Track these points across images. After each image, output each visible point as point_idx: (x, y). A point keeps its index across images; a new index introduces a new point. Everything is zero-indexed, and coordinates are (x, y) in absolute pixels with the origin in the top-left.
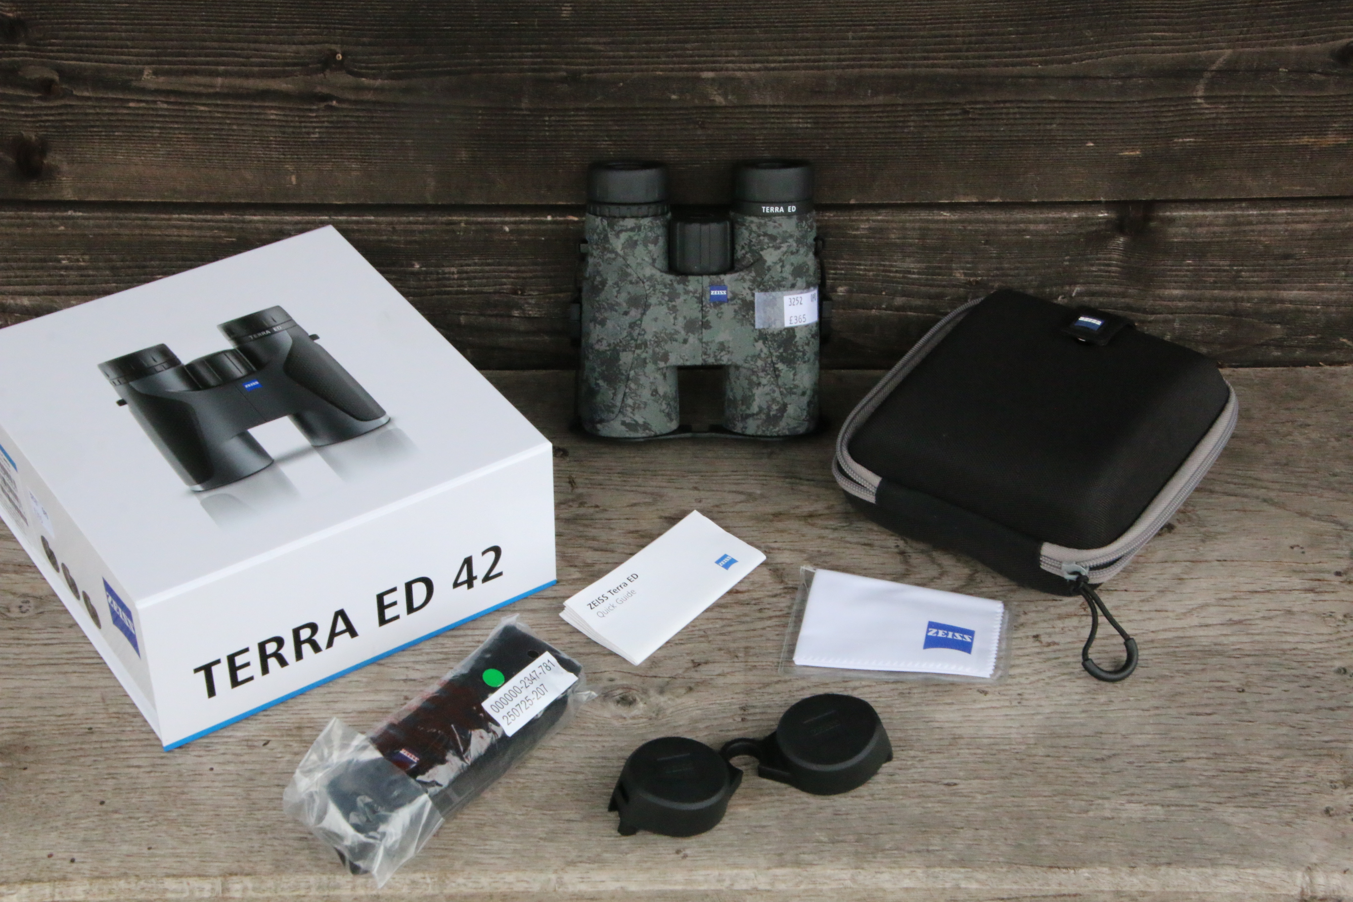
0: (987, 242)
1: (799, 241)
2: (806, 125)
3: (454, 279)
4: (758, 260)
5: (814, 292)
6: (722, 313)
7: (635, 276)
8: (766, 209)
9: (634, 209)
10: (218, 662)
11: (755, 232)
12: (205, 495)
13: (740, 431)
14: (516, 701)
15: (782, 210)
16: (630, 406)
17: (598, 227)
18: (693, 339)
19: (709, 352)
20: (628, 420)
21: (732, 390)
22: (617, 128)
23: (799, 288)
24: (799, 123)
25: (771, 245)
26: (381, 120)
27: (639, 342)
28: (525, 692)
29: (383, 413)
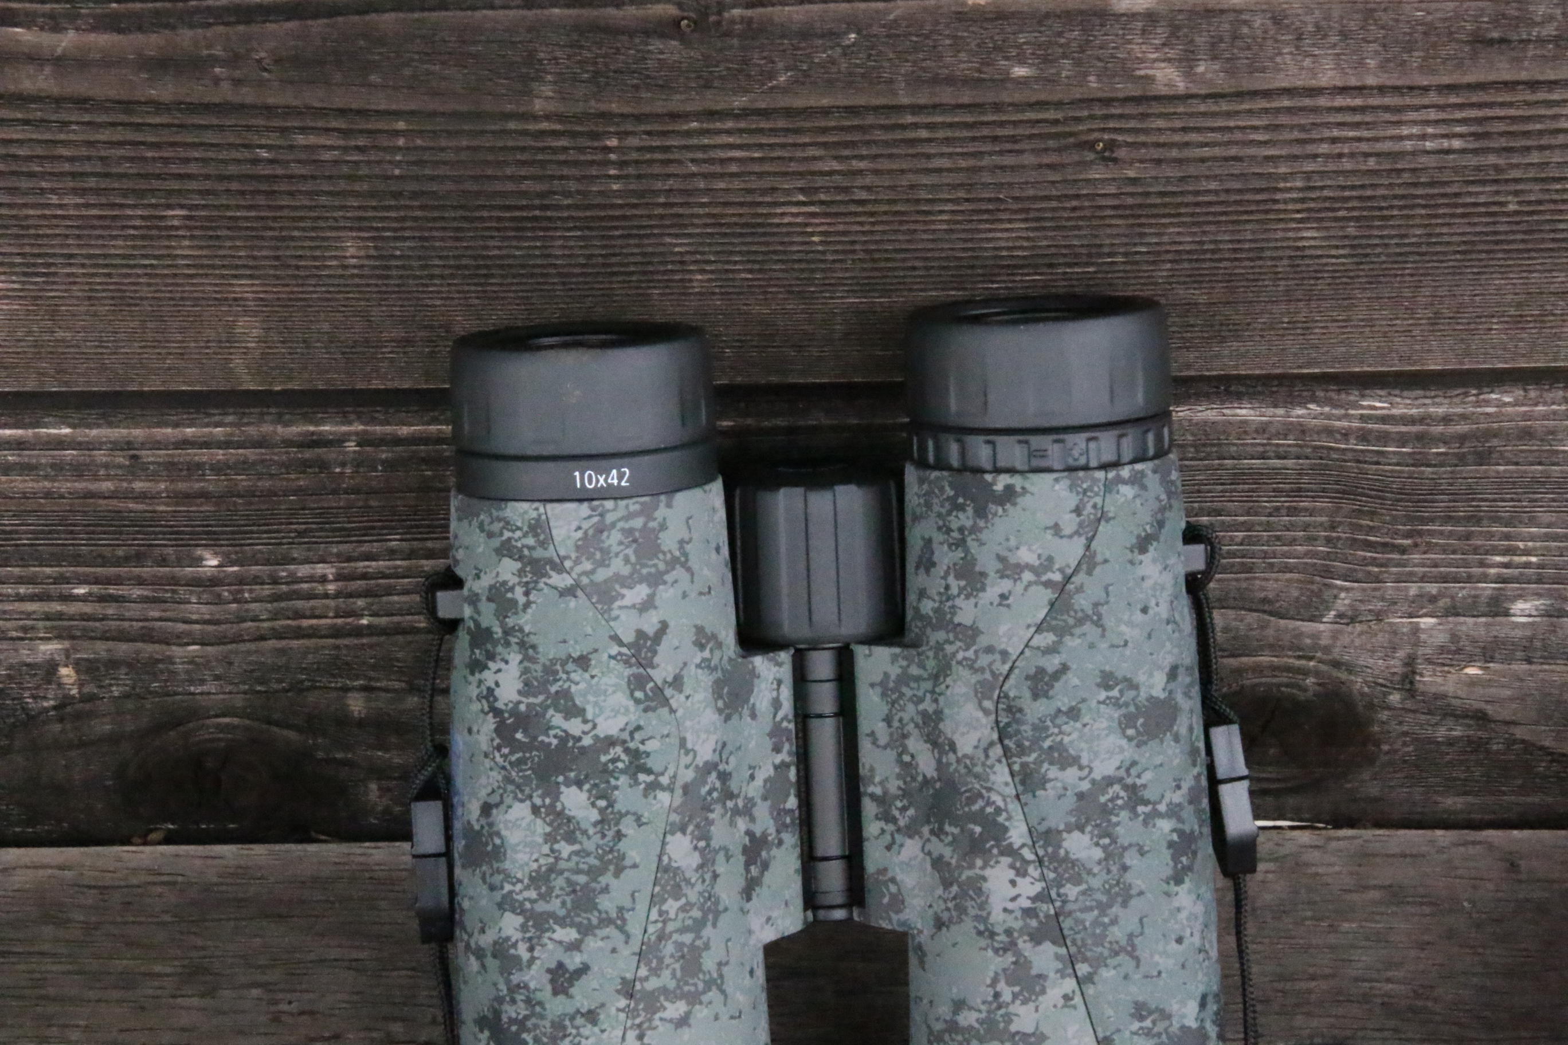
2: (1445, 144)
3: (326, 596)
22: (836, 166)
24: (1424, 137)
26: (84, 152)
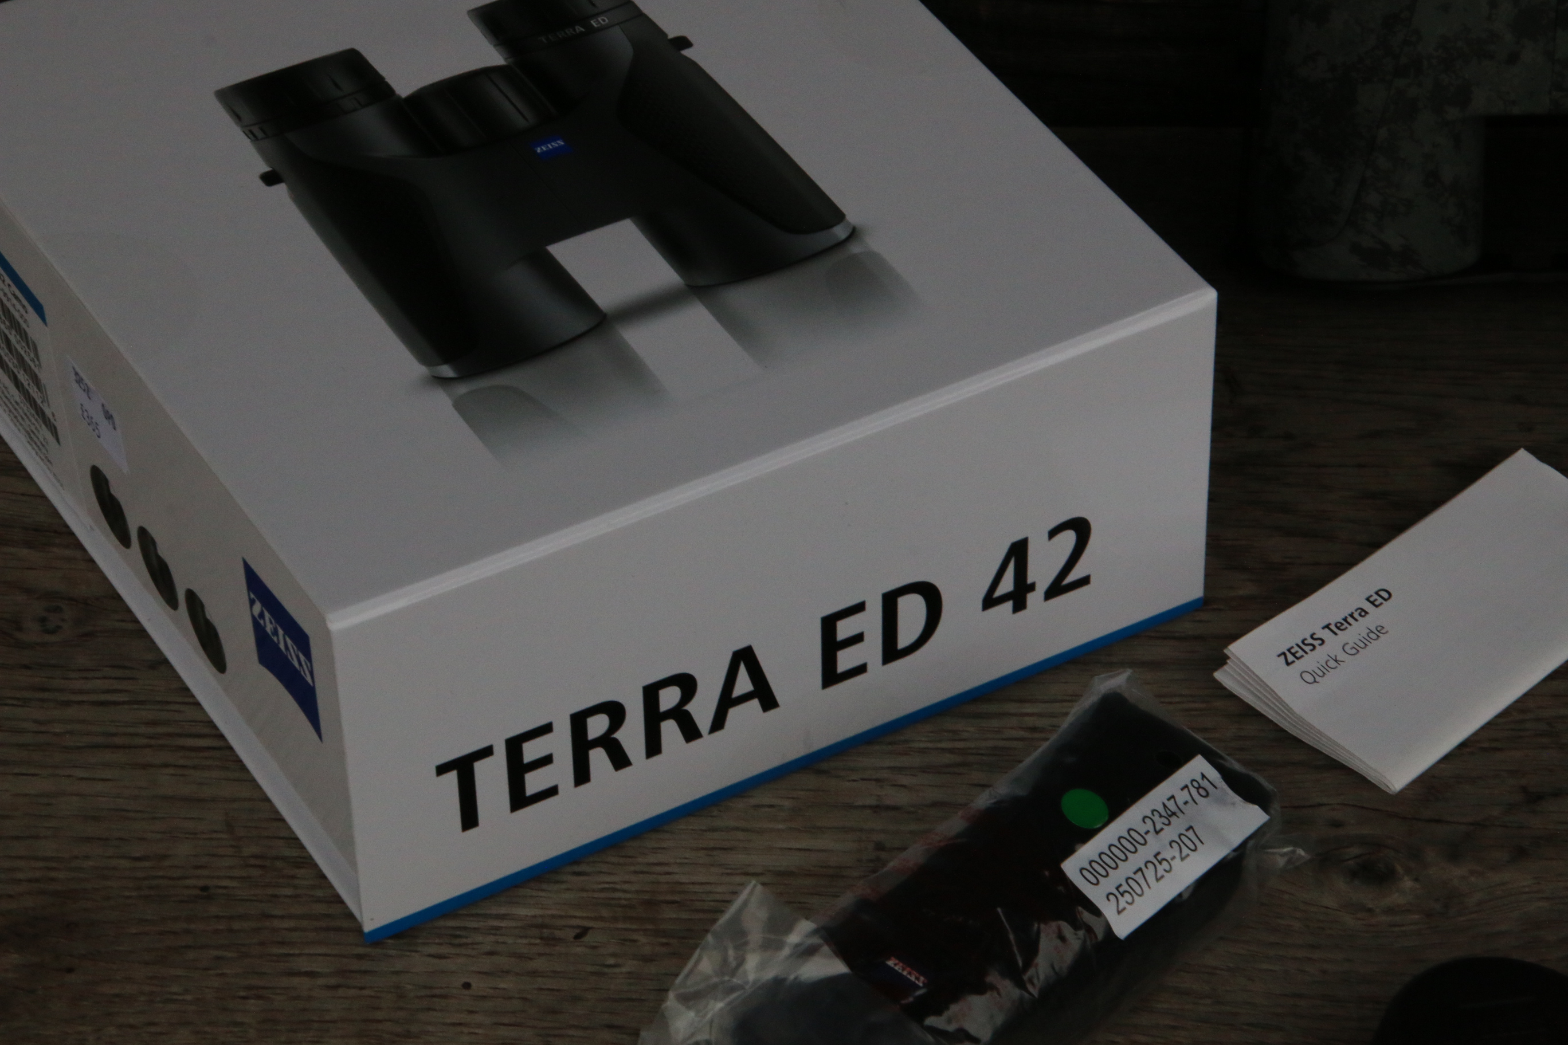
10: (487, 752)
12: (462, 389)
14: (1136, 861)
28: (1154, 844)
29: (839, 216)
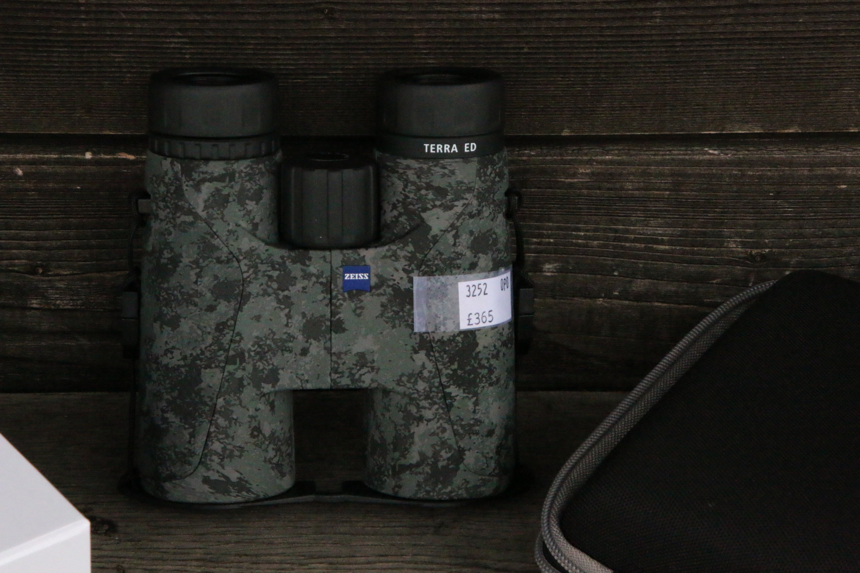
0: (778, 195)
1: (482, 197)
2: (492, 16)
4: (418, 226)
5: (507, 275)
6: (362, 308)
7: (225, 249)
8: (430, 148)
9: (224, 147)
11: (414, 183)
13: (390, 492)
15: (455, 148)
16: (216, 453)
17: (166, 173)
18: (316, 348)
19: (342, 368)
20: (214, 476)
21: (378, 427)
22: (196, 17)
23: (483, 270)
24: (481, 12)
25: (438, 203)
27: (231, 353)
